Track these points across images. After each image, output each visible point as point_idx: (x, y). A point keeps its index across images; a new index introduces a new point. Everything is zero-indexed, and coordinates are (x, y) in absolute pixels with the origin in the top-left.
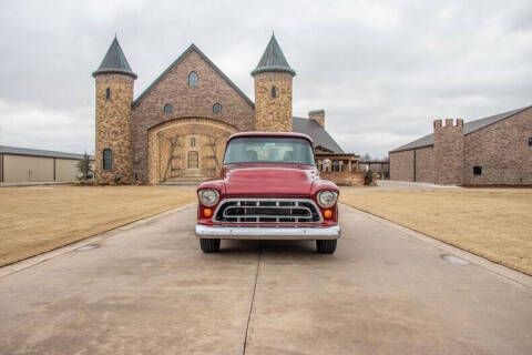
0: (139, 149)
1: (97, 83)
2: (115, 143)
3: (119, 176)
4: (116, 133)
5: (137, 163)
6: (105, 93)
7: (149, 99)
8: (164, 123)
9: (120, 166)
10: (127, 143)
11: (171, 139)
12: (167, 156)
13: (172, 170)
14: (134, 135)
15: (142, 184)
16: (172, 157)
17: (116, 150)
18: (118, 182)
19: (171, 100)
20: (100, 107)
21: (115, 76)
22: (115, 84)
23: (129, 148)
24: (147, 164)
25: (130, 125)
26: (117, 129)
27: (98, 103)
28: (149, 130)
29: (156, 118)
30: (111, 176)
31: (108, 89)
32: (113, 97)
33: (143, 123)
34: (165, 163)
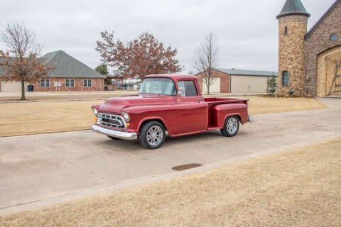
0: (310, 70)
1: (280, 23)
2: (290, 66)
3: (293, 90)
4: (291, 59)
5: (309, 80)
6: (284, 30)
7: (319, 31)
8: (330, 49)
9: (294, 82)
10: (300, 66)
11: (336, 62)
12: (333, 76)
13: (336, 86)
14: (306, 59)
15: (312, 97)
16: (336, 76)
17: (291, 71)
18: (291, 95)
19: (336, 30)
20: (281, 40)
21: (291, 17)
22: (291, 22)
23: (302, 69)
24: (316, 81)
25: (303, 52)
26: (293, 56)
27: (280, 38)
28: (318, 55)
29: (323, 46)
30: (287, 90)
31: (286, 28)
32: (289, 32)
33: (314, 50)
34: (330, 80)
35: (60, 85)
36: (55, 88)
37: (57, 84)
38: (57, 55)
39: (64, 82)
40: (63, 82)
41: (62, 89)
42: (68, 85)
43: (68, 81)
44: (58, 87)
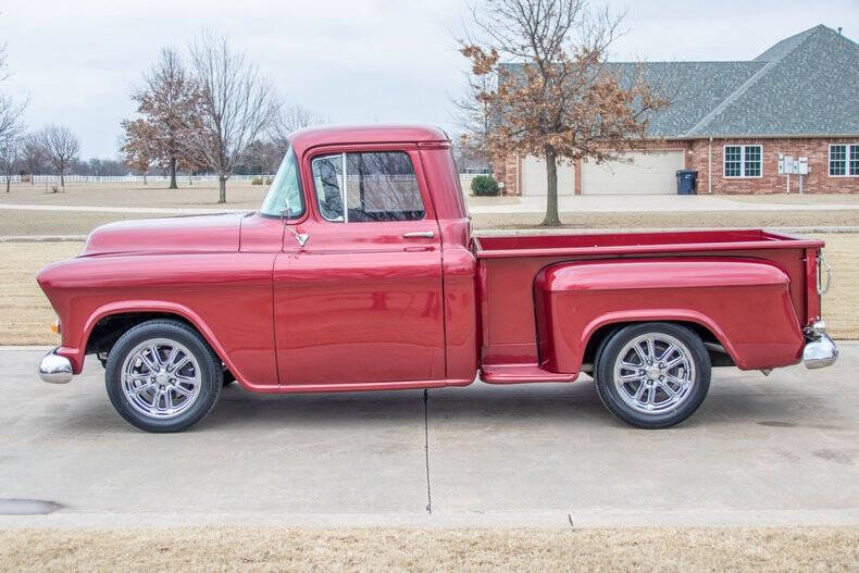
35: (804, 169)
36: (781, 180)
37: (792, 164)
38: (800, 48)
39: (824, 155)
40: (818, 157)
41: (809, 184)
42: (837, 168)
43: (838, 152)
44: (794, 176)
